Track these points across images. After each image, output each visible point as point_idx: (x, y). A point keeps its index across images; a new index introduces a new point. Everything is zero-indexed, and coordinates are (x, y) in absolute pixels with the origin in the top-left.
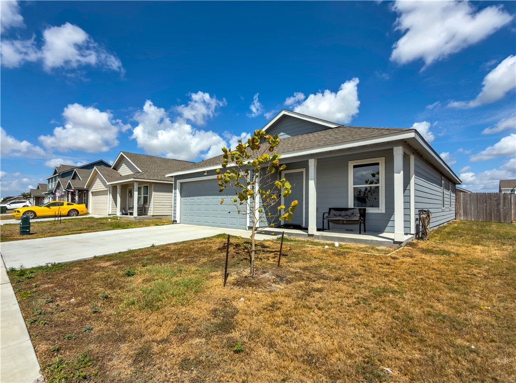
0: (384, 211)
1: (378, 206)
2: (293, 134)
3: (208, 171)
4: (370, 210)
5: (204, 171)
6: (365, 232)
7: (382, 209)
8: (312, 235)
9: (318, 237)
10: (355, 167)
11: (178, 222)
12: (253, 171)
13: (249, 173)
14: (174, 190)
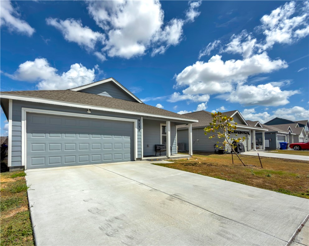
8: (169, 158)
10: (162, 126)
11: (26, 167)
12: (139, 120)
13: (136, 121)
14: (12, 121)
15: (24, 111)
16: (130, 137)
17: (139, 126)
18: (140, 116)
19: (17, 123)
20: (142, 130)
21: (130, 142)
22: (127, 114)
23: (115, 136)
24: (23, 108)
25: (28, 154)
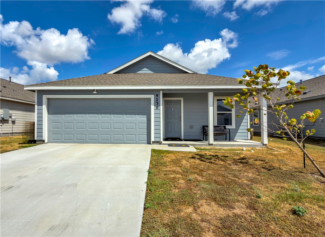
0: (234, 128)
1: (231, 124)
2: (155, 71)
3: (97, 90)
4: (228, 127)
5: (94, 90)
6: (226, 140)
7: (233, 126)
8: (212, 144)
9: (216, 145)
10: (218, 100)
11: (46, 141)
12: (157, 95)
13: (152, 97)
14: (37, 106)
15: (45, 97)
16: (146, 116)
17: (157, 103)
18: (159, 90)
19: (40, 107)
20: (161, 107)
21: (146, 122)
22: (139, 89)
23: (127, 115)
24: (43, 96)
25: (49, 131)
